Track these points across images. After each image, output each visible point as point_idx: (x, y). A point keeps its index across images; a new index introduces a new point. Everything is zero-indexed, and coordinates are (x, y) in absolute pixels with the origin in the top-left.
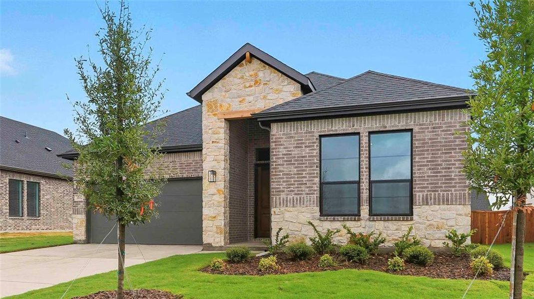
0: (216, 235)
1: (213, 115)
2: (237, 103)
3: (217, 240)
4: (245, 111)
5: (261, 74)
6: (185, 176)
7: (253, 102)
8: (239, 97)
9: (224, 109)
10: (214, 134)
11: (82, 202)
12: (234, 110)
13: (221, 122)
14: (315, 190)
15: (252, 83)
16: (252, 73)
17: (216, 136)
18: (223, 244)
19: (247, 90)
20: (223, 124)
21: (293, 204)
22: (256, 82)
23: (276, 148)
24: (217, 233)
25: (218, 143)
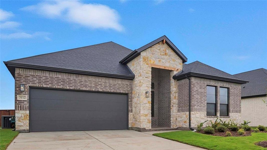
0: (148, 124)
1: (147, 64)
2: (158, 61)
3: (148, 126)
4: (161, 66)
5: (167, 51)
6: (112, 91)
7: (164, 63)
8: (158, 58)
9: (152, 62)
10: (147, 73)
11: (26, 101)
12: (156, 64)
13: (150, 68)
14: (205, 106)
15: (164, 54)
16: (164, 49)
17: (148, 75)
18: (151, 128)
19: (162, 56)
20: (151, 70)
21: (199, 111)
22: (166, 54)
23: (194, 88)
24: (148, 123)
25: (148, 78)
